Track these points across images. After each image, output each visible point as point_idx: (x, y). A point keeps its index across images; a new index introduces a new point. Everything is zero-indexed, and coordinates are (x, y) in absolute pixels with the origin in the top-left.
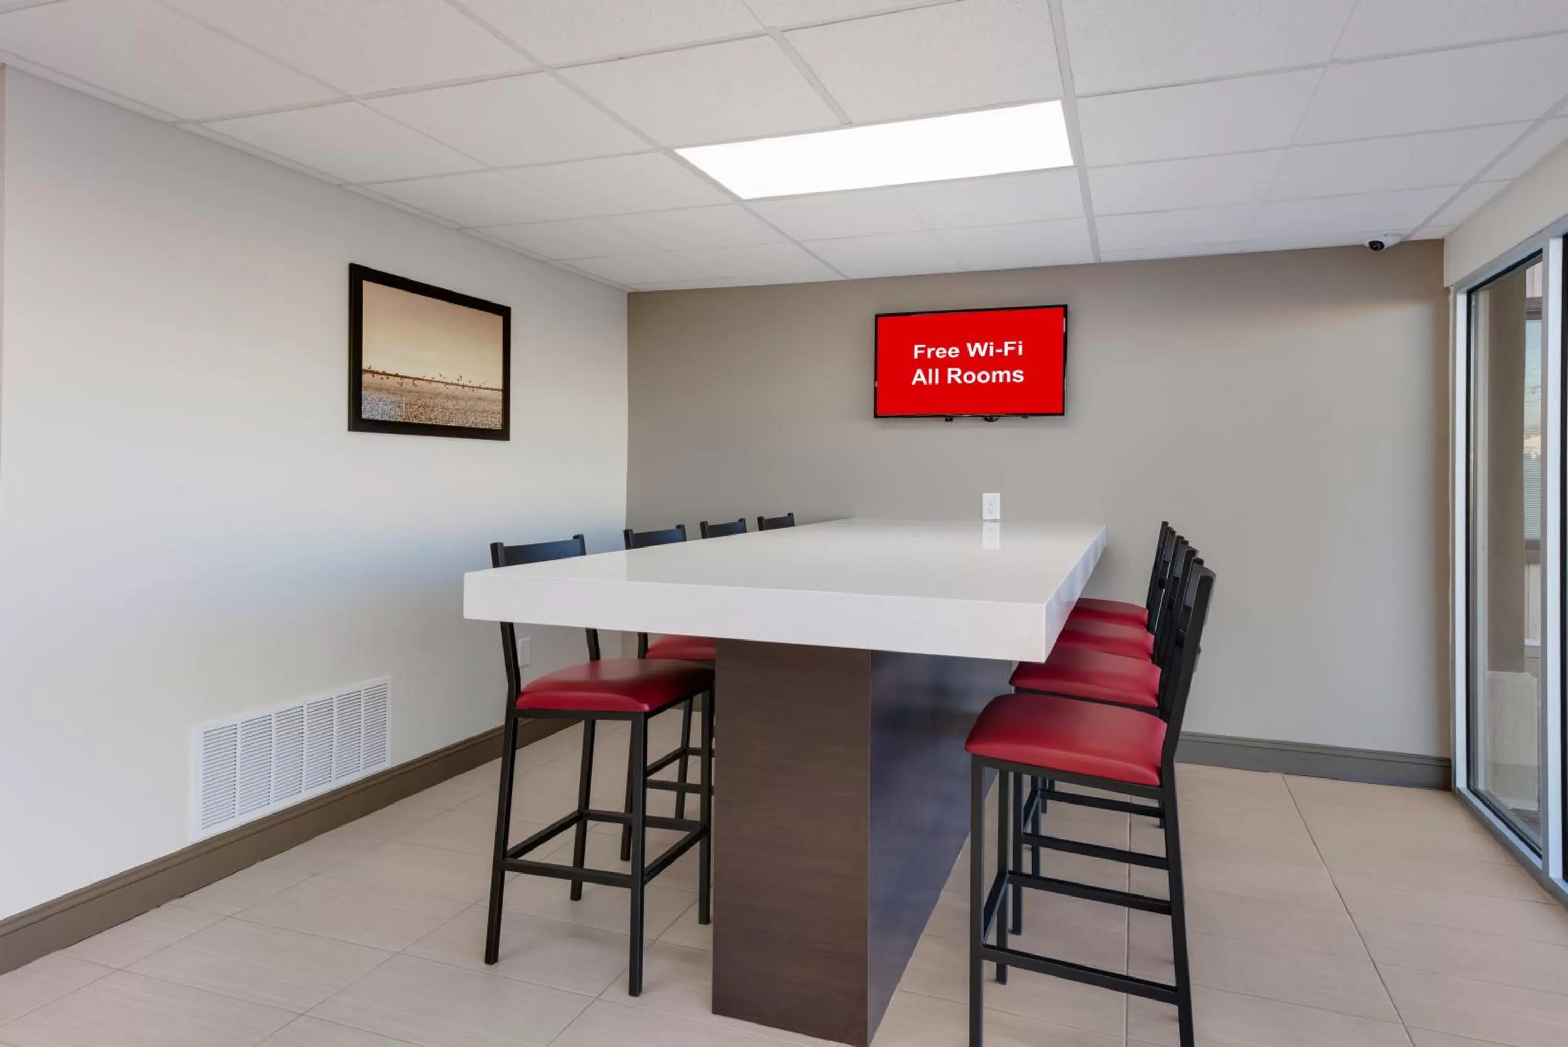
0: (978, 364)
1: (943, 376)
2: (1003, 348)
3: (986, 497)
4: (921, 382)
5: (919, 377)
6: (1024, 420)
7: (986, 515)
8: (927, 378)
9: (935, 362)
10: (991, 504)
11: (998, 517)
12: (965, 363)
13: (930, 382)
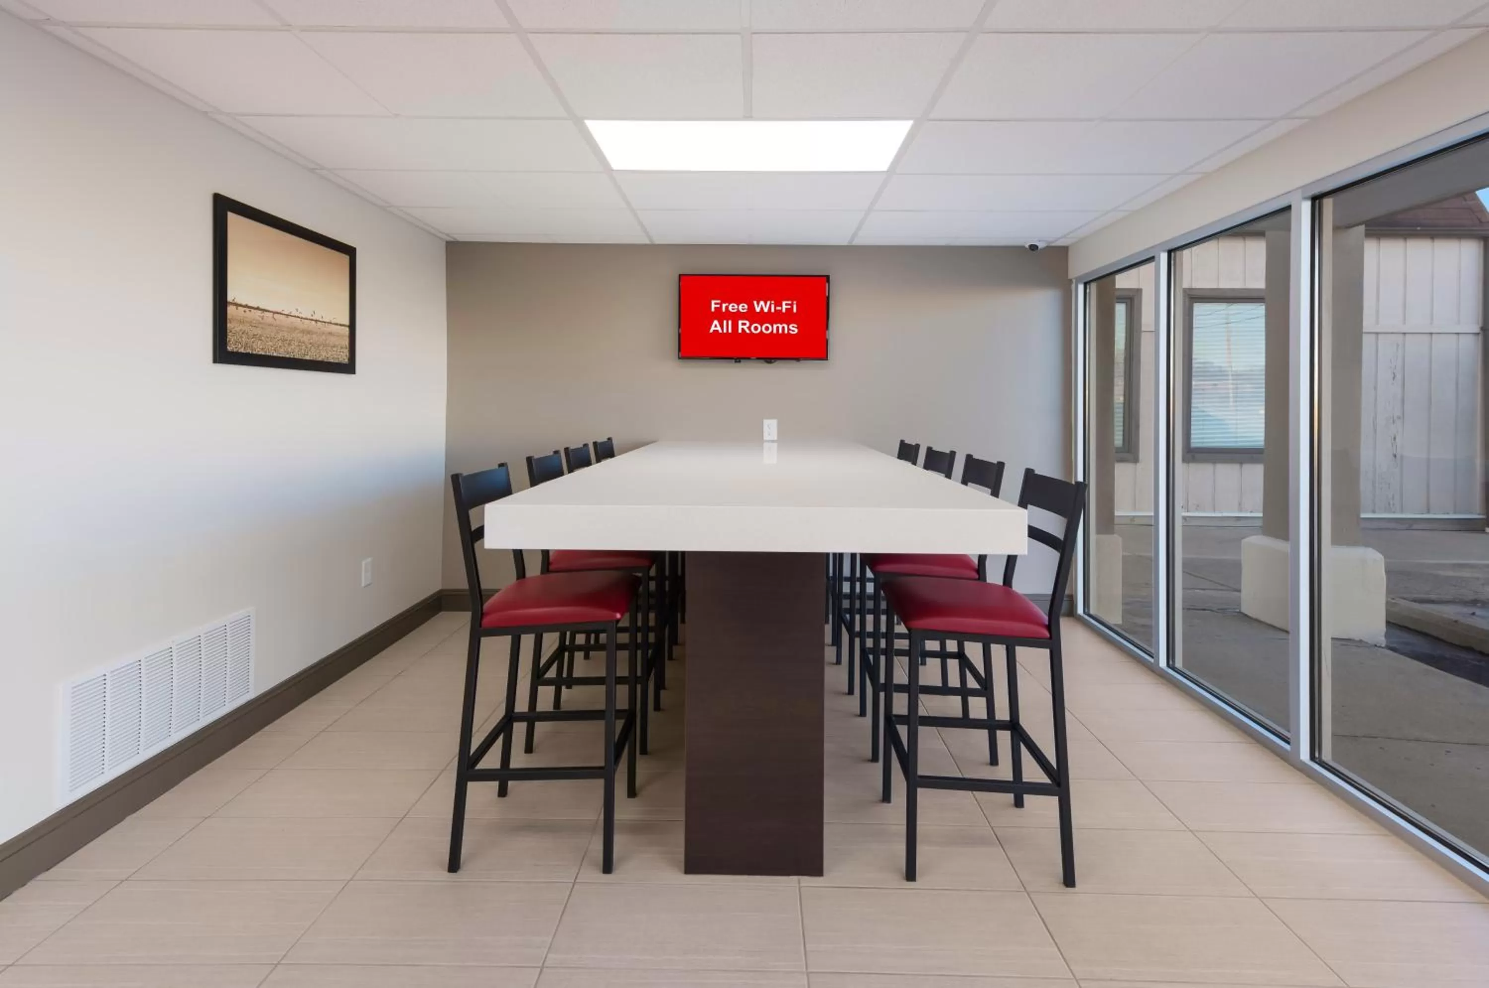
0: (763, 318)
1: (735, 326)
2: (781, 306)
3: (766, 422)
4: (717, 331)
5: (715, 326)
6: (798, 363)
7: (766, 437)
8: (722, 328)
9: (728, 315)
10: (770, 428)
11: (776, 438)
12: (753, 316)
13: (725, 331)
